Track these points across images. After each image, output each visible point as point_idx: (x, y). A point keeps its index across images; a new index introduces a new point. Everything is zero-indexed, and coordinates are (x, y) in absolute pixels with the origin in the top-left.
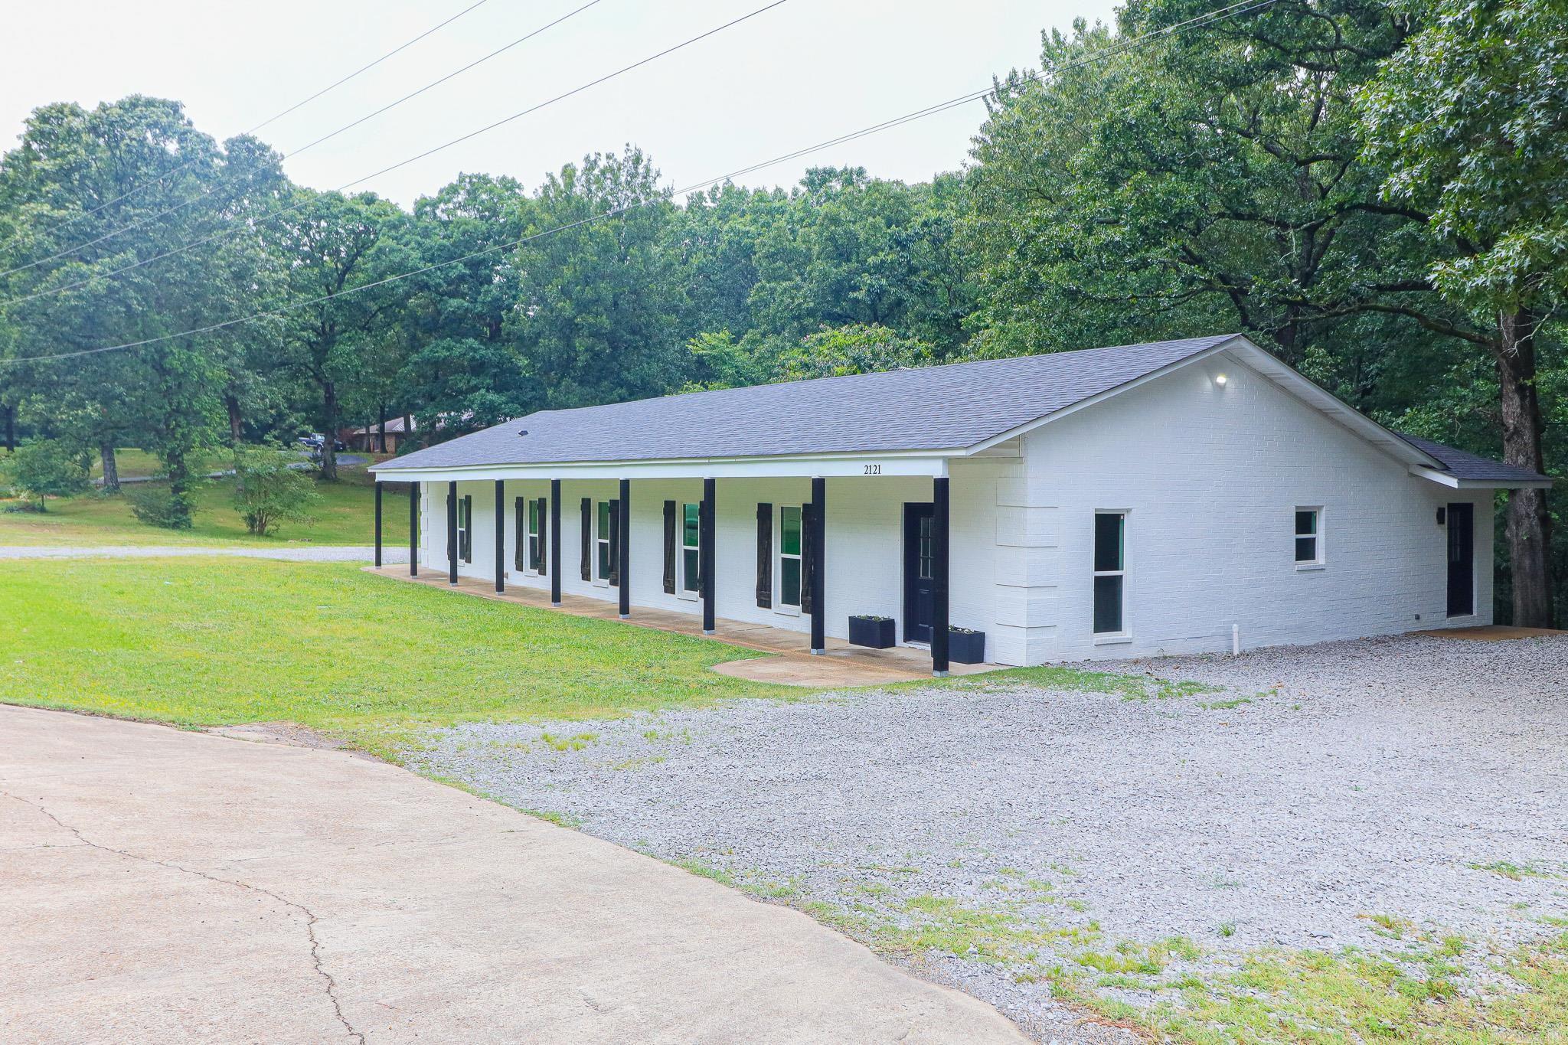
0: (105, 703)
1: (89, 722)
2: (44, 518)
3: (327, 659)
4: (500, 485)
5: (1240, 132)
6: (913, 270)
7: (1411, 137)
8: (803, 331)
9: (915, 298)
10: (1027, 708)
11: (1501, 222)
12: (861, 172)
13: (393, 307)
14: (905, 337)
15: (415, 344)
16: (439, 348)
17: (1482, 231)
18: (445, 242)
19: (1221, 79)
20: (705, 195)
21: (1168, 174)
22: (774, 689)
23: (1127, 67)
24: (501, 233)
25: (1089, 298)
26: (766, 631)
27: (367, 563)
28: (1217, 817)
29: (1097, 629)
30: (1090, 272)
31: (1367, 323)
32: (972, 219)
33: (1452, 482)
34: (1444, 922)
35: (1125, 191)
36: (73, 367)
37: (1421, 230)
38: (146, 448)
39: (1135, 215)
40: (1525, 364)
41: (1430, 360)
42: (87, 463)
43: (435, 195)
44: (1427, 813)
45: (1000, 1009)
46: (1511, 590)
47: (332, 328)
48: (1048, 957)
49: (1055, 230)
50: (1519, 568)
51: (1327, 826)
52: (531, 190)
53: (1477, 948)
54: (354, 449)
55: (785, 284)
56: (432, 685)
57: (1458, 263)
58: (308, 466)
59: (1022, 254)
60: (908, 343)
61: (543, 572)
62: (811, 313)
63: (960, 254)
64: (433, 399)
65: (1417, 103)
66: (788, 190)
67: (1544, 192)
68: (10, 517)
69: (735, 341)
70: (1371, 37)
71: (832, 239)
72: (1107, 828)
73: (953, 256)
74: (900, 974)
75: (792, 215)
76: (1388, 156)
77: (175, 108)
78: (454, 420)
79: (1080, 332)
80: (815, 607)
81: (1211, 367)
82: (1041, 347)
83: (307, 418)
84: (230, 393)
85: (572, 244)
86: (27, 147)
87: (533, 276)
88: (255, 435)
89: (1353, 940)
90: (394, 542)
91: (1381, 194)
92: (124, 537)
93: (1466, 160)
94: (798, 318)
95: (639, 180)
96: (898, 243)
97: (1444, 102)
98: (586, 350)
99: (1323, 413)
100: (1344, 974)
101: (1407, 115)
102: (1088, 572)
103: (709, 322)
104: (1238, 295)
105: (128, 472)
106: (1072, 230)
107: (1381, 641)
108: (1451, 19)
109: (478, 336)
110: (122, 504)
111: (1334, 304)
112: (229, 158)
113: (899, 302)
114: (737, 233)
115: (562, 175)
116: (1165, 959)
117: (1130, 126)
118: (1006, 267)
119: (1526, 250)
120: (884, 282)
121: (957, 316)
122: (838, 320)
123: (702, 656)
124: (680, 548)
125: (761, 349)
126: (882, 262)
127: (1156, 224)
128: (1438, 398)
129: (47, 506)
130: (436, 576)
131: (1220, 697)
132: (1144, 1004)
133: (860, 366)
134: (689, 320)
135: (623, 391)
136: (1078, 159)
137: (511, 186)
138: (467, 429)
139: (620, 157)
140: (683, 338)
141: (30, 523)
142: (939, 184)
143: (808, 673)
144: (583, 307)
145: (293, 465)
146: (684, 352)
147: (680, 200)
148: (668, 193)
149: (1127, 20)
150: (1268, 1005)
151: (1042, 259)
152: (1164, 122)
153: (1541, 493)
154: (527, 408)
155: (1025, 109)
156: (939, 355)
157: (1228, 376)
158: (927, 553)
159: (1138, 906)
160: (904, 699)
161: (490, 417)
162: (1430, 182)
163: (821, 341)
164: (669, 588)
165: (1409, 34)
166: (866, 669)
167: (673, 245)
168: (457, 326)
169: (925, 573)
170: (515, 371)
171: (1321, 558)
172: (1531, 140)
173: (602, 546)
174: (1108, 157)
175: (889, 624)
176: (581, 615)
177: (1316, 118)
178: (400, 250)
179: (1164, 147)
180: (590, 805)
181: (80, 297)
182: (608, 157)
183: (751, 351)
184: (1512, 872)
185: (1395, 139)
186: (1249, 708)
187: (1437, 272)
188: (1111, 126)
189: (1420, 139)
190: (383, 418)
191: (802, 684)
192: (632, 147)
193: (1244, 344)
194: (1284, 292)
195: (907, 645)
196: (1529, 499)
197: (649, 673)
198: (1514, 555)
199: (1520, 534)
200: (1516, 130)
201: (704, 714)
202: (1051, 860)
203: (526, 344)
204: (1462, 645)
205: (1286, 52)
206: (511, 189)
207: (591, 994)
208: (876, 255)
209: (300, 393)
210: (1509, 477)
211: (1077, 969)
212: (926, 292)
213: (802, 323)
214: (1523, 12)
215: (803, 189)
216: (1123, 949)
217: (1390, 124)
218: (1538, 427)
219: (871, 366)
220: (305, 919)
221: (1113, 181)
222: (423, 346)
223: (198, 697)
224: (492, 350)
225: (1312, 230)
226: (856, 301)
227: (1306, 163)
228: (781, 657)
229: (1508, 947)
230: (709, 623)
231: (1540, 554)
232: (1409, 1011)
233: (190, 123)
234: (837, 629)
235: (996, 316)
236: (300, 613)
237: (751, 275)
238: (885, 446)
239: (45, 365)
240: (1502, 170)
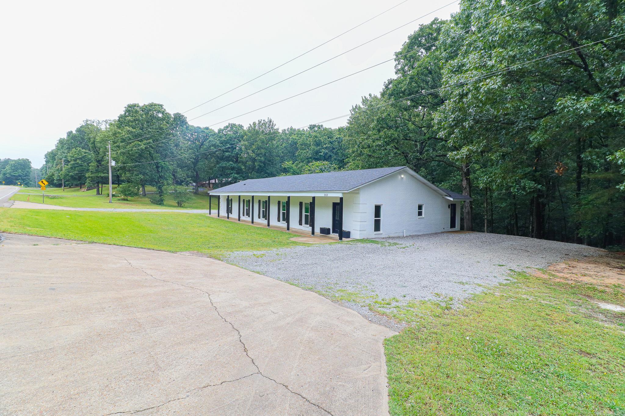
0: (151, 246)
1: (149, 251)
2: (128, 202)
3: (200, 236)
4: (239, 196)
5: (407, 120)
6: (334, 149)
7: (444, 125)
8: (309, 162)
9: (334, 155)
10: (360, 248)
11: (463, 144)
12: (322, 126)
13: (212, 154)
14: (332, 164)
15: (218, 163)
16: (224, 164)
17: (459, 145)
18: (225, 139)
19: (403, 109)
20: (286, 130)
21: (391, 130)
22: (304, 244)
23: (382, 104)
24: (238, 137)
25: (373, 157)
26: (301, 231)
27: (207, 214)
28: (401, 272)
29: (375, 231)
30: (374, 151)
31: (433, 163)
32: (347, 138)
33: (452, 199)
34: (449, 294)
35: (382, 133)
36: (136, 166)
37: (446, 143)
38: (153, 186)
39: (384, 139)
40: (468, 173)
41: (447, 172)
42: (138, 189)
43: (223, 128)
44: (445, 271)
45: (359, 313)
46: (464, 222)
47: (198, 158)
48: (367, 302)
49: (366, 141)
50: (466, 218)
51: (425, 274)
52: (246, 128)
53: (456, 299)
54: (203, 187)
55: (305, 151)
56: (226, 243)
57: (454, 153)
58: (192, 191)
59: (359, 146)
60: (332, 165)
61: (249, 216)
62: (311, 158)
63: (344, 145)
64: (222, 175)
65: (446, 117)
66: (305, 129)
67: (472, 137)
68: (119, 201)
69: (293, 164)
70: (436, 101)
71: (315, 141)
72: (379, 275)
73: (343, 146)
74: (337, 305)
75: (306, 135)
76: (439, 129)
77: (161, 106)
78: (227, 181)
79: (371, 164)
80: (312, 225)
81: (400, 173)
82: (363, 168)
83: (192, 179)
84: (174, 173)
85: (255, 140)
86: (125, 113)
87: (246, 148)
88: (180, 183)
89: (431, 298)
90: (214, 209)
91: (437, 136)
92: (148, 207)
93: (456, 130)
94: (307, 159)
95: (271, 126)
96: (330, 142)
97: (451, 118)
98: (258, 165)
99: (424, 184)
100: (429, 305)
101: (444, 120)
102: (373, 218)
103: (287, 159)
104: (406, 157)
105: (148, 191)
106: (370, 141)
107: (436, 234)
108: (453, 100)
109: (233, 161)
110: (147, 199)
111: (427, 159)
112: (174, 118)
113: (330, 156)
114: (293, 139)
115: (253, 124)
116: (392, 302)
117: (383, 119)
118: (355, 149)
119: (468, 150)
120: (327, 151)
121: (343, 159)
122: (317, 160)
123: (287, 236)
124: (281, 211)
125: (299, 166)
126: (327, 147)
127: (389, 141)
128: (449, 180)
129: (128, 199)
130: (224, 217)
131: (402, 246)
132: (388, 311)
133: (322, 171)
134: (282, 159)
135: (267, 175)
136: (372, 126)
137: (241, 126)
138: (230, 183)
139: (267, 120)
140: (281, 163)
141: (124, 203)
142: (339, 129)
143: (311, 240)
144: (258, 155)
145: (188, 190)
146: (281, 166)
147: (280, 131)
148: (278, 129)
149: (383, 95)
150: (413, 311)
151: (363, 148)
152: (390, 118)
153: (471, 202)
154: (244, 178)
155: (360, 113)
156: (339, 168)
157: (404, 175)
158: (338, 214)
159: (386, 291)
160: (333, 246)
161: (235, 181)
162: (448, 135)
163: (313, 165)
164: (279, 221)
165: (444, 101)
166: (324, 239)
167: (278, 141)
168: (228, 159)
169: (337, 218)
170: (241, 169)
171: (423, 216)
172: (469, 126)
173: (263, 211)
174: (378, 125)
175: (329, 229)
176: (258, 226)
177: (423, 117)
178: (215, 141)
179: (391, 124)
180: (266, 270)
181: (138, 150)
182: (264, 121)
183: (297, 166)
184: (463, 283)
185: (441, 125)
186: (408, 249)
187: (449, 154)
188: (379, 119)
189: (446, 125)
190: (210, 180)
191: (310, 243)
192: (269, 118)
193: (408, 168)
194: (416, 156)
195: (333, 234)
196: (468, 203)
197: (275, 240)
198: (465, 215)
199: (466, 210)
200: (466, 124)
201: (289, 249)
202: (367, 281)
203: (244, 163)
204: (453, 235)
205: (417, 103)
206: (241, 127)
207: (272, 310)
208: (325, 145)
209: (190, 173)
210: (464, 198)
211: (374, 304)
212: (336, 154)
213: (308, 160)
214: (468, 100)
215: (309, 129)
216: (383, 300)
217: (440, 122)
218: (470, 187)
219: (324, 171)
220: (207, 295)
221: (379, 131)
222: (219, 163)
223: (171, 245)
224: (236, 164)
225: (422, 143)
226: (321, 155)
227: (421, 128)
228: (305, 237)
229: (462, 299)
230: (288, 229)
231: (470, 215)
232: (442, 312)
233: (165, 109)
234: (317, 230)
235: (353, 160)
236: (193, 225)
237: (297, 149)
238: (329, 190)
239: (129, 166)
240: (463, 133)
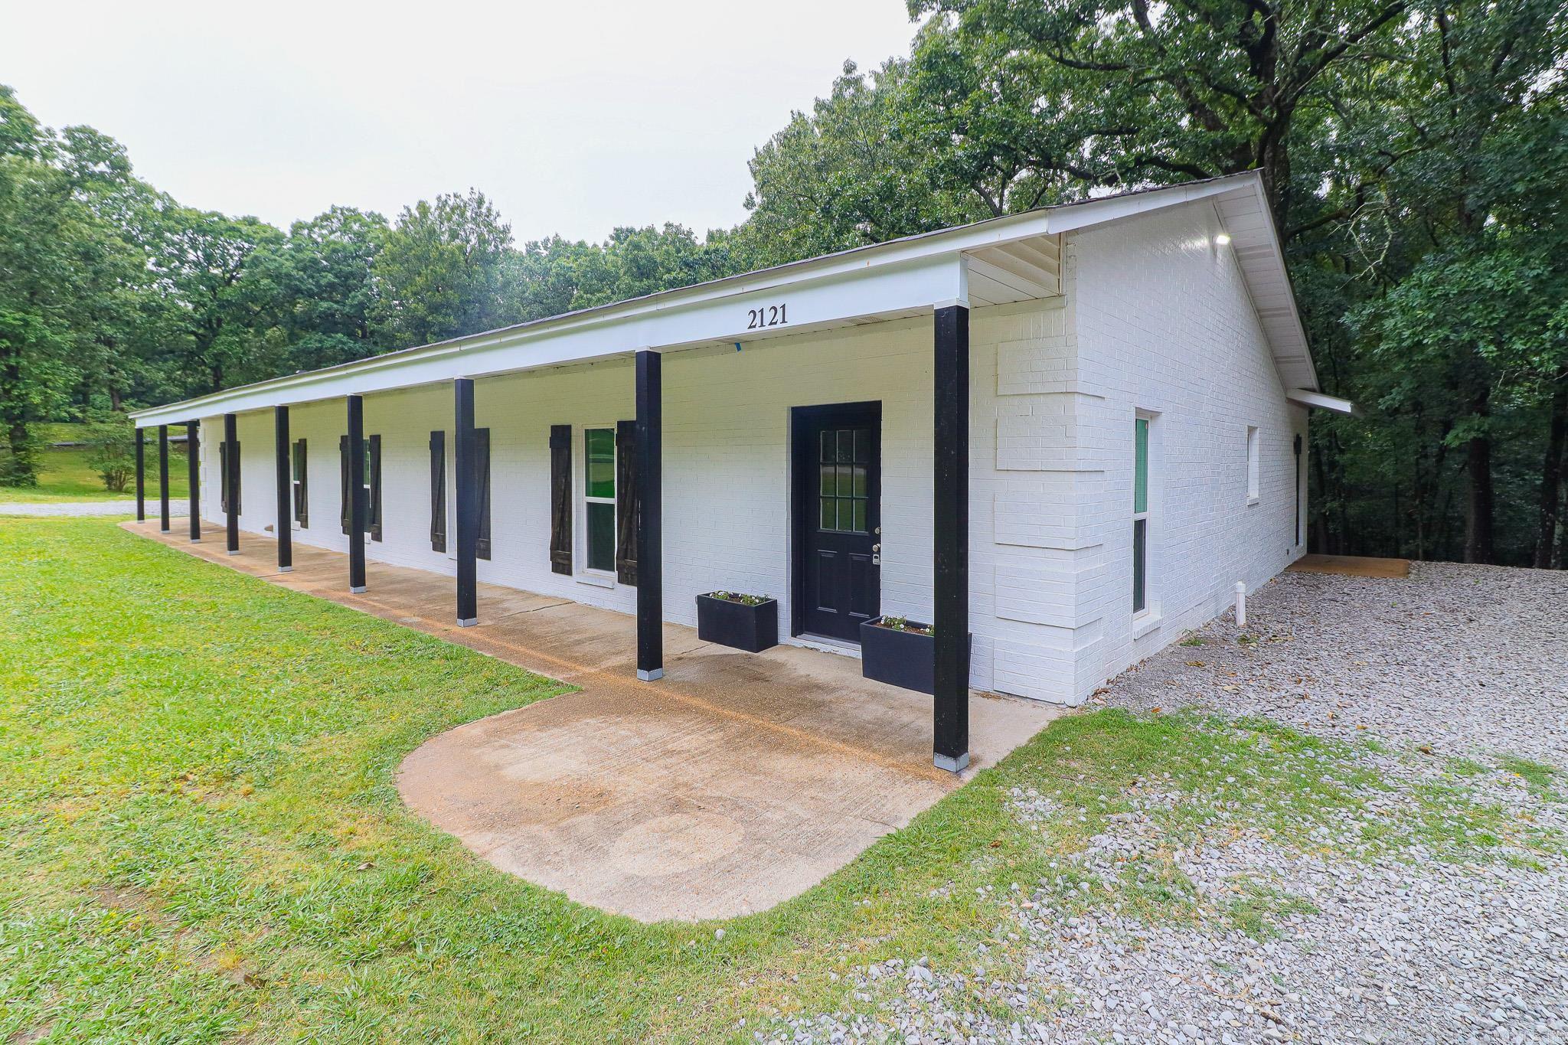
15: (290, 338)
16: (312, 341)
18: (316, 256)
20: (539, 244)
33: (1344, 406)
43: (310, 220)
52: (392, 221)
61: (305, 524)
66: (600, 243)
71: (635, 260)
75: (605, 257)
85: (423, 259)
95: (482, 217)
96: (687, 264)
99: (1260, 316)
102: (1128, 516)
115: (417, 208)
137: (379, 219)
139: (466, 196)
144: (434, 309)
147: (519, 246)
148: (508, 233)
164: (437, 543)
168: (328, 324)
171: (1254, 490)
178: (275, 260)
182: (455, 196)
192: (476, 191)
195: (800, 642)
206: (378, 222)
215: (612, 243)
224: (360, 344)
230: (466, 608)
234: (681, 618)
